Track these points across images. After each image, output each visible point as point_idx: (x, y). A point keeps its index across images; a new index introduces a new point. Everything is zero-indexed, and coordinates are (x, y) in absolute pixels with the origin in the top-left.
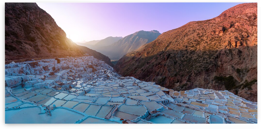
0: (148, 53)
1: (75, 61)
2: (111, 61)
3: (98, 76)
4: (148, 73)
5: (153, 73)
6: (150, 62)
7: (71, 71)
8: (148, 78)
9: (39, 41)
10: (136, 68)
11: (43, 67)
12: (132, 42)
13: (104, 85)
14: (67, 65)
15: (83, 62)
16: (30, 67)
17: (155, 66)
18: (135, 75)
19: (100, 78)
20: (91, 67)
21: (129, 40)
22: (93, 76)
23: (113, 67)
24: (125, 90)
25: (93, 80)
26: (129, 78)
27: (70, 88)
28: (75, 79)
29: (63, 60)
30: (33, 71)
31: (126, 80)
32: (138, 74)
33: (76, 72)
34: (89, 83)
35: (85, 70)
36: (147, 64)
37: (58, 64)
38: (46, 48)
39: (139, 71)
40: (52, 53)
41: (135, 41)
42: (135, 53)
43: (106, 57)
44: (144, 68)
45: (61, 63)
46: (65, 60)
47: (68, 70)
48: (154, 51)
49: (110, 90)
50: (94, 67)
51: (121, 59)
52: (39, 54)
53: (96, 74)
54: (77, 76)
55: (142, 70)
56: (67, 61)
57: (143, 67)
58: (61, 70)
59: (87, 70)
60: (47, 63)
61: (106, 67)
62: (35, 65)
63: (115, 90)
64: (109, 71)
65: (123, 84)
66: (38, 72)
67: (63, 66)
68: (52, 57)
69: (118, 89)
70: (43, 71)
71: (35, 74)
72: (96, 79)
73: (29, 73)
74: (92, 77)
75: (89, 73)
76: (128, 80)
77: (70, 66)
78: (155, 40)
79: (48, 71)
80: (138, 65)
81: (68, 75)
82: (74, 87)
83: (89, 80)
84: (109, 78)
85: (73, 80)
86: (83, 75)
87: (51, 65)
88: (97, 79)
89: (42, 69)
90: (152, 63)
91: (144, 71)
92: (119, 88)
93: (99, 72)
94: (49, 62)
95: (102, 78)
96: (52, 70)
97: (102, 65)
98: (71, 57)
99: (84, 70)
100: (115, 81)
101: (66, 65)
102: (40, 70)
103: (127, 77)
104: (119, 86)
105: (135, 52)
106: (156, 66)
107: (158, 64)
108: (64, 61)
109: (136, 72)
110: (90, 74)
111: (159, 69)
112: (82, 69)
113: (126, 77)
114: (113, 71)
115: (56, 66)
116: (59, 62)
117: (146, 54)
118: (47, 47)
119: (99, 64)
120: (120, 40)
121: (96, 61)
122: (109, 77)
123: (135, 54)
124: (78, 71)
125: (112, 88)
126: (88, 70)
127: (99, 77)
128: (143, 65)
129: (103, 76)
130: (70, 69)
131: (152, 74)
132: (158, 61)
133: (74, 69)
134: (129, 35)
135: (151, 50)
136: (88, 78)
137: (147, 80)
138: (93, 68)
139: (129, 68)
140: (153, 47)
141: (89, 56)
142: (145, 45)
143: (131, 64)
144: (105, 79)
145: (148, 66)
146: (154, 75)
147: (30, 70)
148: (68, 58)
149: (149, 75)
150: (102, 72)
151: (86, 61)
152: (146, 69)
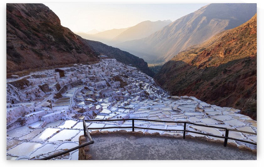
0: (227, 52)
1: (90, 71)
2: (149, 65)
3: (130, 93)
4: (224, 91)
5: (237, 92)
6: (230, 70)
7: (86, 88)
8: (223, 99)
9: (14, 38)
10: (198, 80)
11: (39, 86)
12: (191, 30)
13: (146, 108)
14: (78, 78)
15: (103, 71)
16: (15, 89)
17: (241, 77)
18: (197, 93)
19: (134, 96)
20: (117, 79)
21: (185, 26)
22: (123, 94)
23: (153, 78)
24: (184, 117)
25: (124, 100)
26: (188, 99)
27: (94, 116)
28: (97, 101)
29: (68, 71)
30: (24, 95)
31: (182, 102)
32: (203, 90)
33: (95, 90)
34: (119, 105)
35: (109, 86)
36: (223, 74)
37: (62, 78)
38: (31, 52)
39: (205, 86)
40: (45, 60)
41: (198, 27)
42: (197, 51)
43: (140, 59)
44: (217, 80)
45: (66, 77)
46: (72, 71)
47: (82, 87)
48: (244, 48)
49: (159, 117)
50: (123, 78)
51: (169, 62)
52: (20, 63)
53: (128, 91)
54: (98, 95)
55: (212, 84)
56: (75, 71)
57: (214, 79)
58: (69, 88)
59: (111, 84)
60: (43, 79)
61: (141, 78)
62: (24, 85)
63: (168, 116)
64: (147, 84)
65: (179, 108)
66: (33, 97)
67: (71, 81)
68: (47, 67)
69: (171, 115)
70: (42, 94)
71: (28, 100)
72: (128, 98)
73: (17, 99)
74: (121, 96)
75: (115, 89)
76: (185, 102)
77: (84, 80)
78: (247, 22)
79: (49, 93)
80: (203, 75)
81: (84, 95)
82: (99, 114)
83: (117, 100)
84: (148, 96)
85: (94, 102)
86: (106, 94)
87: (51, 81)
88: (130, 98)
89: (38, 90)
90: (235, 71)
91: (217, 86)
92: (173, 113)
93: (131, 88)
94: (46, 76)
95: (138, 97)
96: (56, 89)
97: (133, 74)
98: (81, 64)
99: (107, 85)
100: (162, 102)
101: (76, 78)
102: (36, 92)
103: (183, 97)
104: (172, 111)
105: (197, 49)
106: (246, 77)
107: (251, 73)
108: (71, 73)
109: (198, 88)
110: (117, 91)
111: (252, 83)
112: (103, 84)
113: (181, 97)
114: (154, 84)
115: (60, 83)
116: (62, 74)
117: (221, 54)
118: (33, 50)
119: (128, 73)
120: (166, 27)
121: (121, 67)
122: (149, 94)
123: (196, 53)
124: (98, 87)
125: (161, 113)
126: (113, 84)
127: (132, 94)
128: (215, 74)
129: (139, 93)
130: (84, 86)
131: (234, 93)
132: (250, 67)
133: (90, 85)
134: (185, 17)
135: (237, 44)
136: (115, 97)
137: (221, 102)
138: (121, 81)
139: (184, 80)
140: (241, 39)
141: (107, 59)
142: (221, 33)
143: (189, 72)
144: (143, 98)
145: (226, 76)
146: (238, 95)
147: (17, 94)
148: (76, 66)
149: (227, 94)
150: (136, 87)
151: (107, 69)
152: (220, 83)
